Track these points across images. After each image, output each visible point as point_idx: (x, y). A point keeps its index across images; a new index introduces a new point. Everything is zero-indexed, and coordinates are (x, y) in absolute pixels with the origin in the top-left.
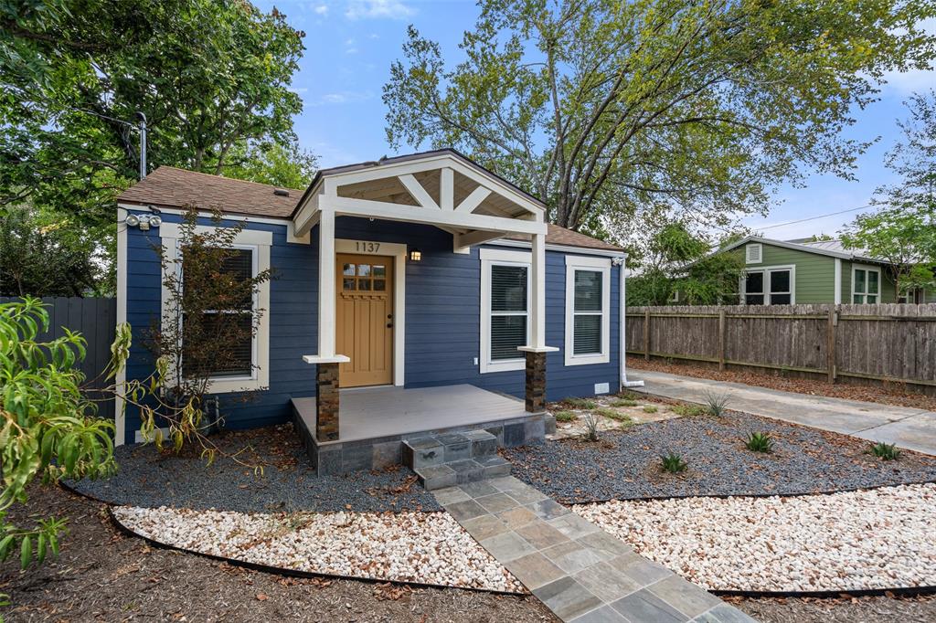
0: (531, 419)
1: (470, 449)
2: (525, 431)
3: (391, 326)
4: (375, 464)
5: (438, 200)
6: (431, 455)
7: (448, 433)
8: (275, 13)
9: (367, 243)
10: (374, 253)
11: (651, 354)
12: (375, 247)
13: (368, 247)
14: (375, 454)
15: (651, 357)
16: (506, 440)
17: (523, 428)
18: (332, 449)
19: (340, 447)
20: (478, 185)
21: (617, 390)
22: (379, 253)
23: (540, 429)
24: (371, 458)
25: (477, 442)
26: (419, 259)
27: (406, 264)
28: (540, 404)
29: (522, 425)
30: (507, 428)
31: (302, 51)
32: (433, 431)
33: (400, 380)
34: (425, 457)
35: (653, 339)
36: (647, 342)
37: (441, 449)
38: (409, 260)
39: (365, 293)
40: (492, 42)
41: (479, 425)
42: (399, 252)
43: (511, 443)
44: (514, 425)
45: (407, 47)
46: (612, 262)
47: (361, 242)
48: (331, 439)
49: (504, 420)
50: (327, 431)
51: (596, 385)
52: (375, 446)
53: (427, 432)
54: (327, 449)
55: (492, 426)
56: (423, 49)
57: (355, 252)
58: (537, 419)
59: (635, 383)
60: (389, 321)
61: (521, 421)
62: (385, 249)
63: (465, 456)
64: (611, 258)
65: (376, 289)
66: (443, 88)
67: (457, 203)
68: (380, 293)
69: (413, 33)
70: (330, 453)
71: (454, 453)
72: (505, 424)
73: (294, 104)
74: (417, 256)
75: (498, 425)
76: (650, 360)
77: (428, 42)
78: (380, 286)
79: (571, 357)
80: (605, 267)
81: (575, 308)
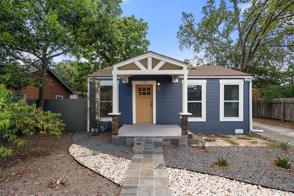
0: (181, 138)
1: (153, 144)
2: (179, 141)
3: (152, 105)
4: (127, 144)
5: (147, 67)
6: (140, 144)
7: (149, 138)
8: (141, 19)
9: (144, 81)
10: (146, 84)
11: (285, 119)
12: (146, 82)
13: (144, 82)
14: (127, 141)
15: (285, 121)
16: (171, 144)
17: (178, 141)
18: (115, 138)
19: (118, 138)
20: (161, 60)
21: (247, 133)
22: (147, 84)
23: (185, 142)
24: (126, 142)
25: (155, 142)
26: (159, 85)
27: (156, 87)
28: (185, 133)
29: (178, 139)
30: (172, 140)
31: (148, 28)
32: (145, 137)
33: (155, 122)
34: (138, 144)
35: (286, 113)
36: (282, 114)
37: (143, 142)
38: (157, 85)
39: (144, 96)
40: (214, 6)
41: (161, 137)
42: (154, 83)
43: (173, 145)
44: (174, 139)
45: (182, 18)
46: (244, 81)
47: (142, 81)
48: (115, 135)
49: (170, 137)
50: (114, 133)
51: (236, 130)
52: (127, 139)
53: (143, 137)
54: (114, 138)
55: (166, 138)
56: (187, 17)
57: (141, 84)
58: (184, 138)
59: (258, 131)
60: (151, 104)
61: (177, 138)
62: (149, 83)
63: (151, 146)
64: (244, 79)
65: (147, 95)
66: (196, 27)
67: (153, 67)
68: (149, 96)
69: (184, 14)
70: (115, 139)
71: (147, 144)
72: (171, 138)
73: (148, 43)
74: (159, 84)
75: (168, 138)
76: (284, 122)
77: (189, 14)
78: (149, 94)
79: (222, 118)
80: (240, 83)
81: (225, 99)
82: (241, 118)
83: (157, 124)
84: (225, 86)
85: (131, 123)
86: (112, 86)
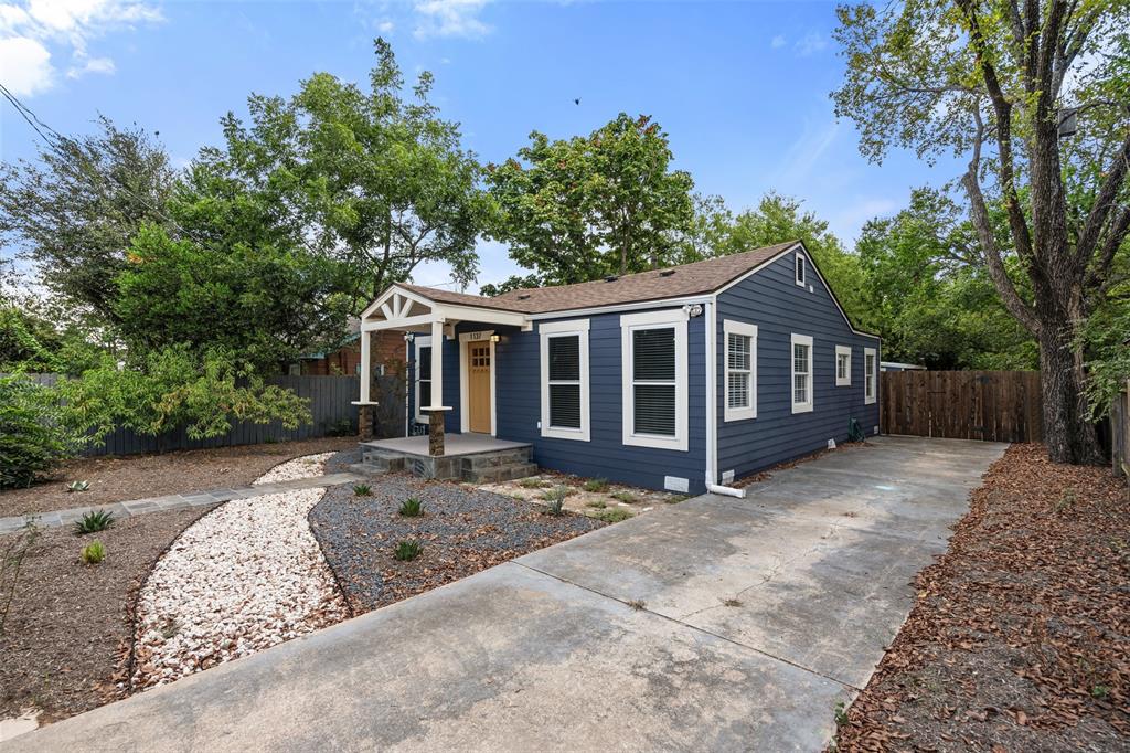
0: (428, 459)
2: (424, 466)
9: (476, 333)
12: (480, 335)
13: (476, 336)
20: (407, 298)
21: (702, 492)
22: (481, 338)
26: (497, 340)
29: (423, 461)
33: (494, 433)
44: (419, 460)
47: (473, 334)
51: (667, 477)
57: (471, 340)
58: (431, 461)
61: (422, 459)
62: (484, 337)
72: (415, 457)
79: (630, 437)
80: (677, 321)
81: (637, 377)
82: (679, 441)
83: (497, 437)
84: (637, 333)
85: (458, 431)
86: (430, 348)
